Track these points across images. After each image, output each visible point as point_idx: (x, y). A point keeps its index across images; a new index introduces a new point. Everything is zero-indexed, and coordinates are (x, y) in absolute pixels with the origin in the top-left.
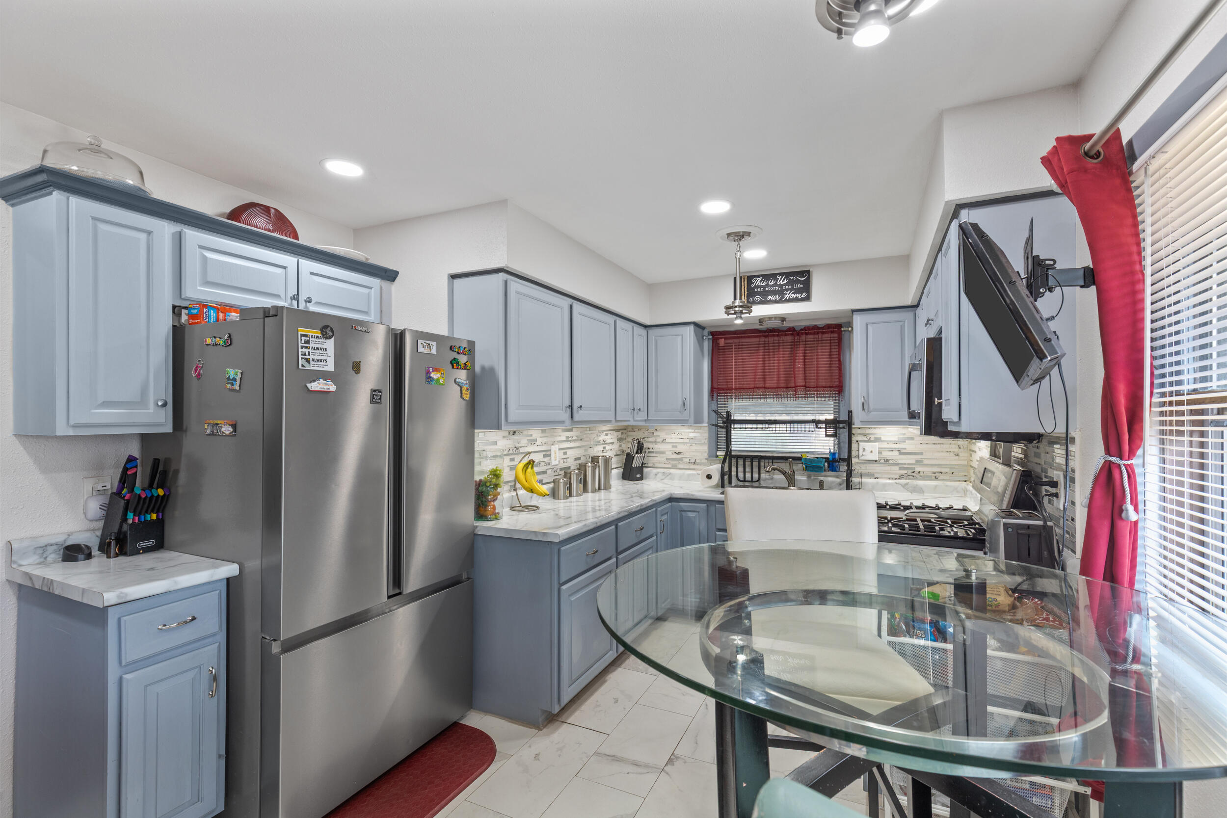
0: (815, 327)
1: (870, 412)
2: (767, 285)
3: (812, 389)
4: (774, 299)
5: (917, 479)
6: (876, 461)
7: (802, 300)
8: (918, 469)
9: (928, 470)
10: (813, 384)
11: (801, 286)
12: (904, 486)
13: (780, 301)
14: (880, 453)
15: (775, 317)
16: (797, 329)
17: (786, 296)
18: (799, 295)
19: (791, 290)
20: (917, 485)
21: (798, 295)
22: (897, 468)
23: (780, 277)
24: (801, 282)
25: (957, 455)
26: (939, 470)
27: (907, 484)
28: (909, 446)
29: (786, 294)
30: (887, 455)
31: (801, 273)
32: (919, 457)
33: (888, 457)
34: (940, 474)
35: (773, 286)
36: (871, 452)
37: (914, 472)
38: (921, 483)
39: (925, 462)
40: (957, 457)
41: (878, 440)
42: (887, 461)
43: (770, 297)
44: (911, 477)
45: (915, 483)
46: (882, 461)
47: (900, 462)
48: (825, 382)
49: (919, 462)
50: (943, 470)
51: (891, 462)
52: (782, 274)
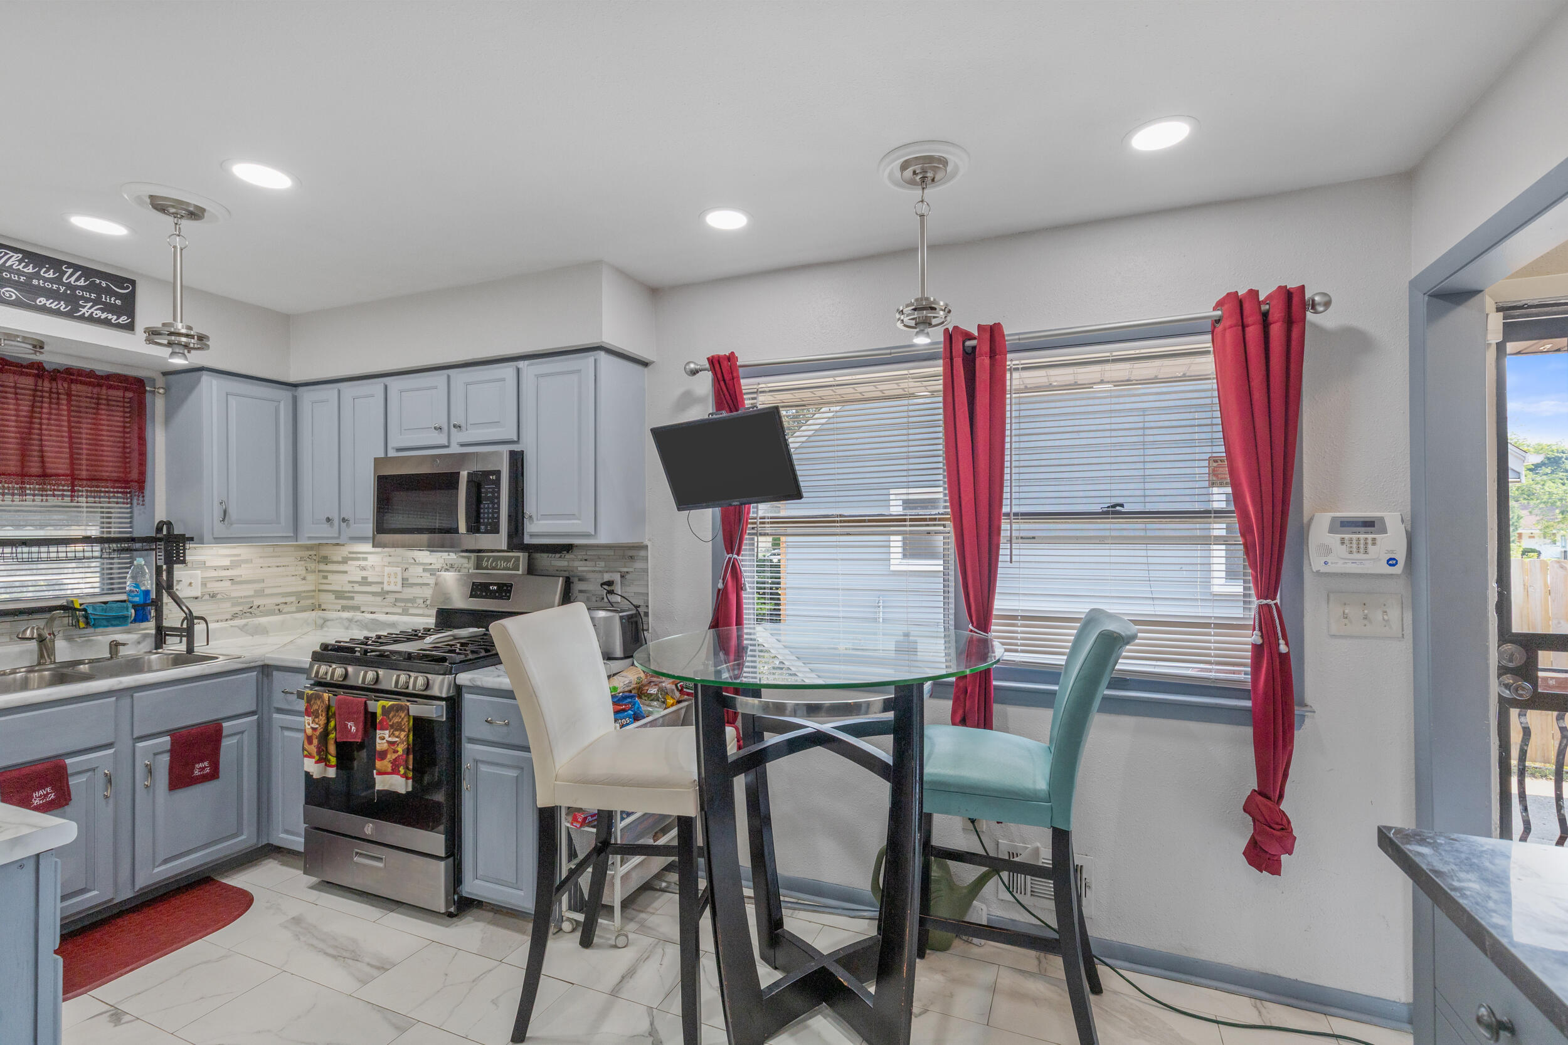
0: (91, 374)
1: (231, 524)
2: (37, 275)
3: (85, 482)
4: (53, 306)
5: (256, 616)
6: (196, 598)
7: (119, 326)
8: (257, 602)
9: (269, 602)
10: (84, 474)
11: (118, 302)
12: (242, 628)
13: (69, 315)
14: (204, 584)
15: (24, 337)
16: (47, 367)
17: (84, 310)
18: (113, 318)
19: (96, 302)
20: (259, 624)
21: (110, 316)
22: (228, 604)
23: (70, 271)
24: (118, 296)
25: (304, 579)
26: (284, 600)
27: (246, 625)
28: (243, 572)
29: (84, 307)
30: (214, 587)
31: (120, 281)
32: (258, 586)
33: (216, 590)
34: (284, 606)
35: (51, 281)
36: (190, 584)
37: (251, 607)
38: (263, 620)
39: (267, 591)
40: (304, 582)
41: (203, 565)
42: (213, 596)
43: (41, 301)
44: (248, 614)
45: (257, 622)
46: (207, 597)
47: (233, 594)
48: (117, 472)
49: (260, 593)
50: (288, 600)
51: (219, 596)
52: (76, 268)
